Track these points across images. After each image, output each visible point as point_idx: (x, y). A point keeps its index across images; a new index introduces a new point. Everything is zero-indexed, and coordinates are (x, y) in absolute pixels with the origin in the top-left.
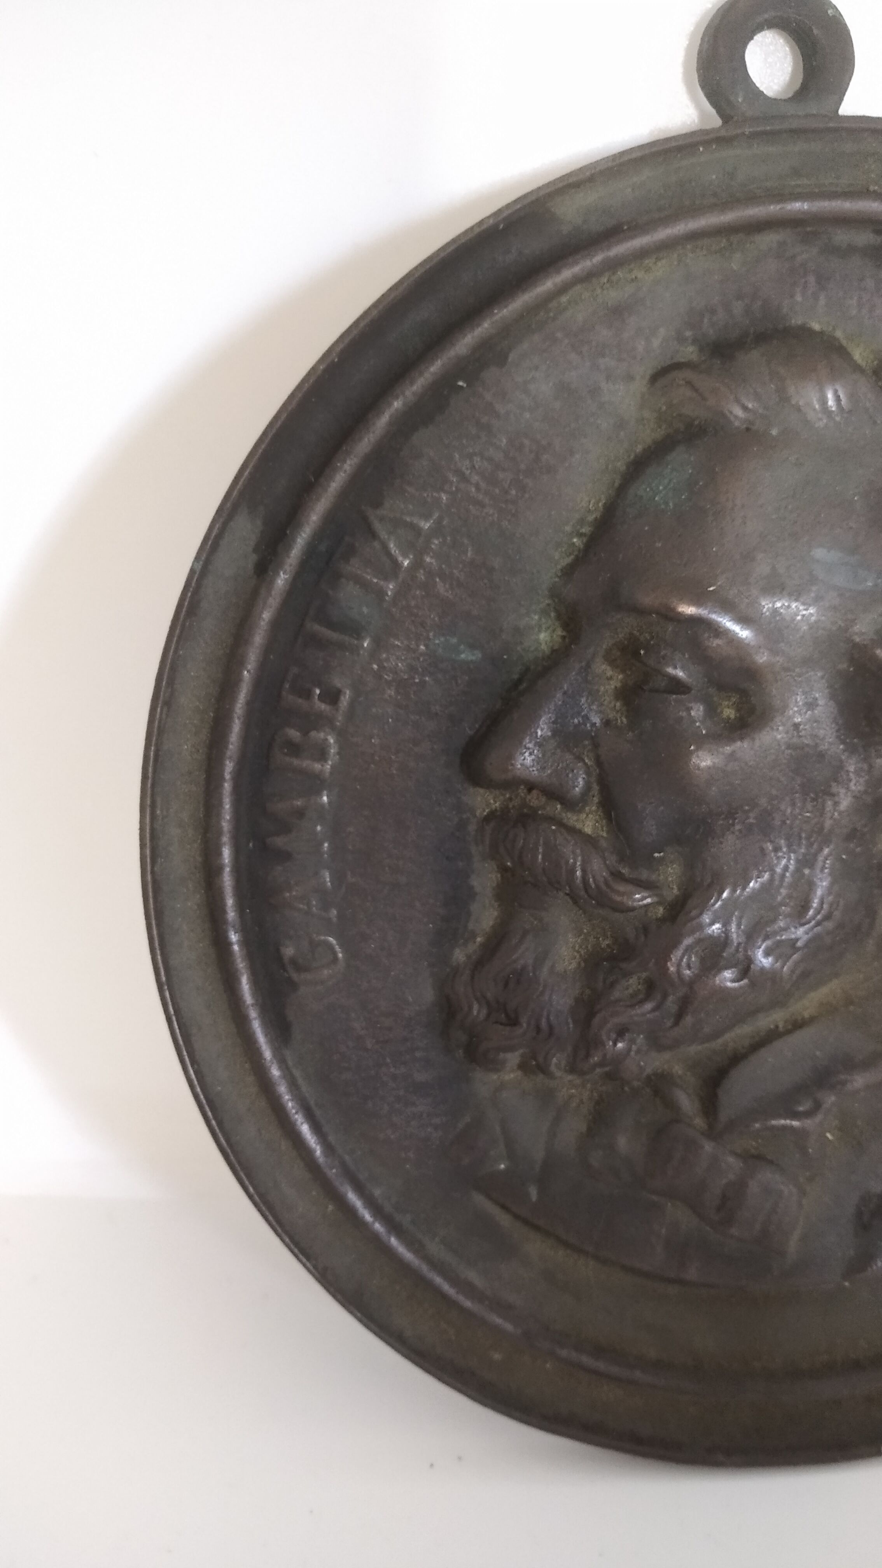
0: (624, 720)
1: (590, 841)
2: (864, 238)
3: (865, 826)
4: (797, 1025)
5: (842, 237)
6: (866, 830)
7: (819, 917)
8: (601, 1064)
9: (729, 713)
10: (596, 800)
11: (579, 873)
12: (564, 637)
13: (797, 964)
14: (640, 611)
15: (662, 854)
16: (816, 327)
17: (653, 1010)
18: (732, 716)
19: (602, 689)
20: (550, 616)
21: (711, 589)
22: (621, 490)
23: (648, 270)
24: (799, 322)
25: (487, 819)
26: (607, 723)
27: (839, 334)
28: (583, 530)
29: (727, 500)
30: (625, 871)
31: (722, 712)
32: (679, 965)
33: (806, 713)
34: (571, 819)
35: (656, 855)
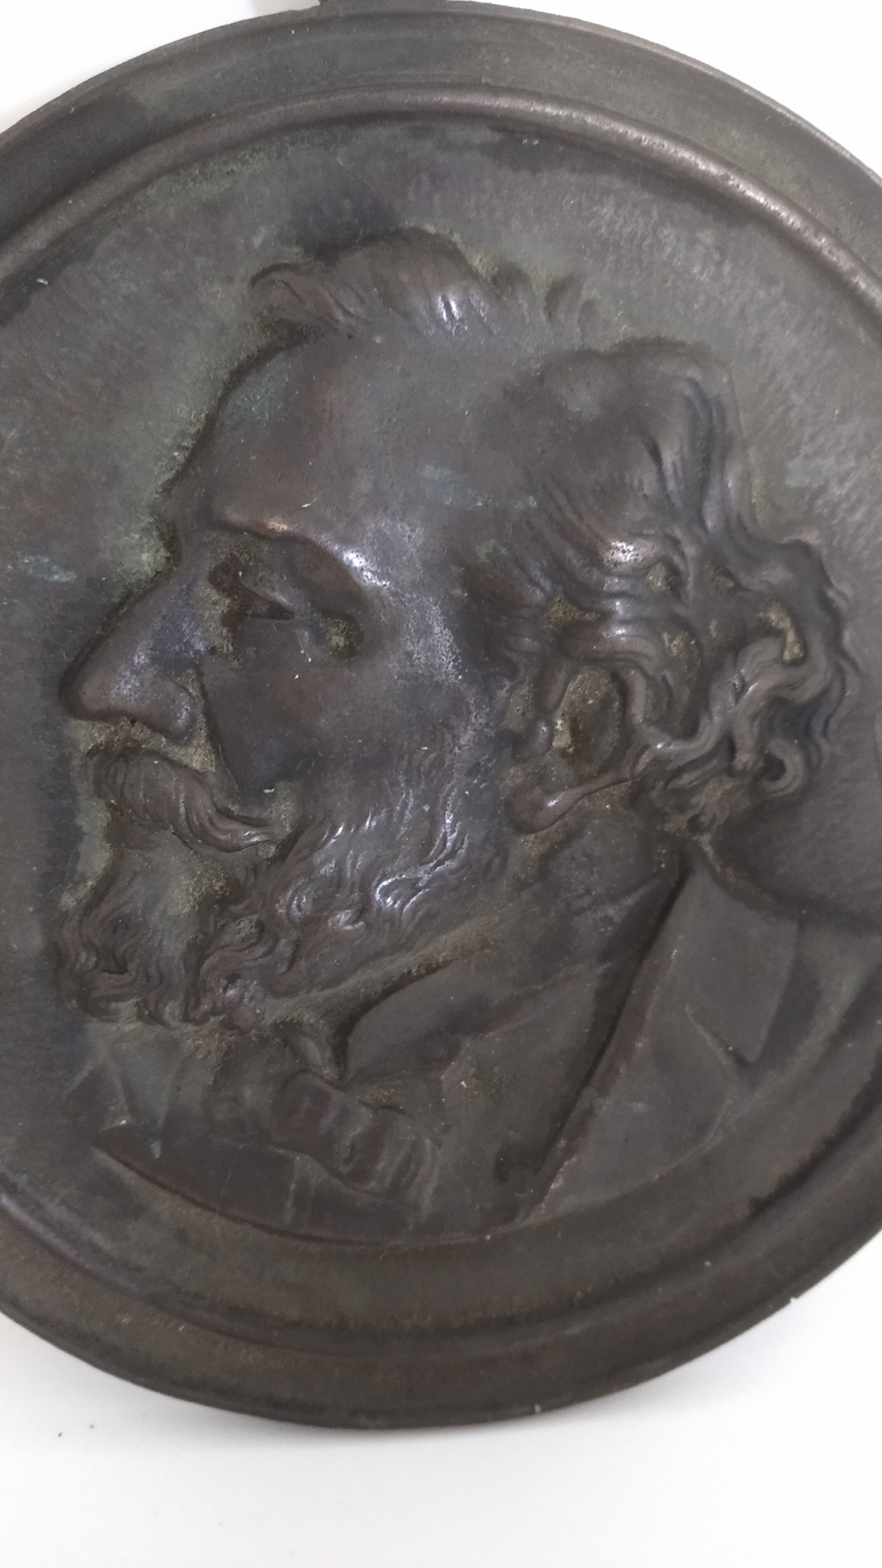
0: (231, 648)
1: (198, 777)
2: (483, 135)
3: (489, 760)
4: (431, 969)
5: (456, 132)
6: (490, 765)
7: (441, 856)
8: (214, 1012)
9: (338, 640)
10: (203, 733)
11: (182, 810)
12: (168, 559)
13: (417, 905)
14: (234, 530)
15: (273, 790)
16: (431, 229)
17: (265, 955)
18: (341, 644)
19: (207, 614)
20: (152, 536)
21: (306, 506)
22: (222, 401)
23: (244, 163)
24: (413, 224)
25: (90, 754)
26: (213, 651)
27: (456, 237)
28: (185, 444)
29: (324, 410)
30: (235, 808)
31: (330, 639)
32: (289, 907)
33: (418, 642)
34: (177, 753)
35: (267, 791)
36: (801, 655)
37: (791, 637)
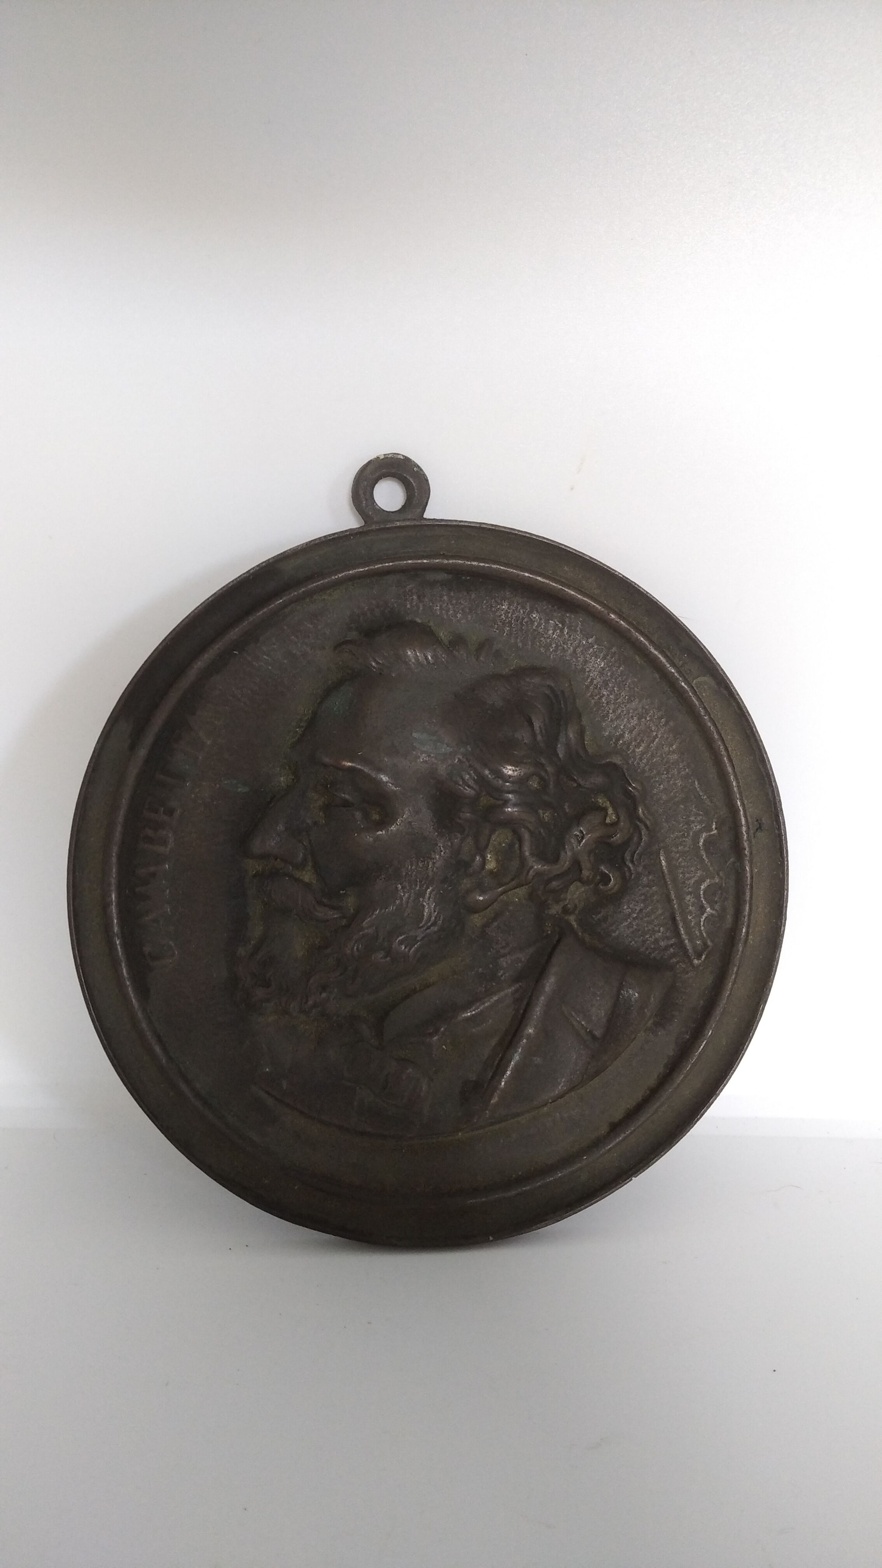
0: (324, 822)
1: (308, 885)
2: (442, 576)
3: (452, 875)
4: (427, 986)
5: (431, 577)
6: (453, 877)
7: (429, 924)
8: (315, 1005)
9: (376, 817)
10: (310, 864)
11: (300, 902)
12: (293, 780)
13: (417, 950)
14: (325, 766)
15: (344, 892)
16: (419, 620)
17: (341, 974)
18: (378, 818)
19: (312, 806)
20: (286, 769)
21: (360, 754)
22: (320, 704)
23: (330, 595)
24: (410, 619)
25: (254, 876)
26: (315, 823)
27: (431, 624)
28: (302, 724)
29: (368, 710)
30: (325, 901)
31: (372, 816)
32: (353, 948)
33: (415, 816)
34: (297, 874)
35: (341, 892)
36: (616, 820)
37: (610, 811)
